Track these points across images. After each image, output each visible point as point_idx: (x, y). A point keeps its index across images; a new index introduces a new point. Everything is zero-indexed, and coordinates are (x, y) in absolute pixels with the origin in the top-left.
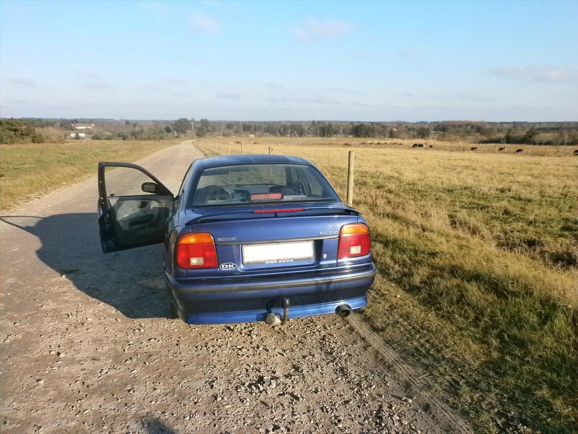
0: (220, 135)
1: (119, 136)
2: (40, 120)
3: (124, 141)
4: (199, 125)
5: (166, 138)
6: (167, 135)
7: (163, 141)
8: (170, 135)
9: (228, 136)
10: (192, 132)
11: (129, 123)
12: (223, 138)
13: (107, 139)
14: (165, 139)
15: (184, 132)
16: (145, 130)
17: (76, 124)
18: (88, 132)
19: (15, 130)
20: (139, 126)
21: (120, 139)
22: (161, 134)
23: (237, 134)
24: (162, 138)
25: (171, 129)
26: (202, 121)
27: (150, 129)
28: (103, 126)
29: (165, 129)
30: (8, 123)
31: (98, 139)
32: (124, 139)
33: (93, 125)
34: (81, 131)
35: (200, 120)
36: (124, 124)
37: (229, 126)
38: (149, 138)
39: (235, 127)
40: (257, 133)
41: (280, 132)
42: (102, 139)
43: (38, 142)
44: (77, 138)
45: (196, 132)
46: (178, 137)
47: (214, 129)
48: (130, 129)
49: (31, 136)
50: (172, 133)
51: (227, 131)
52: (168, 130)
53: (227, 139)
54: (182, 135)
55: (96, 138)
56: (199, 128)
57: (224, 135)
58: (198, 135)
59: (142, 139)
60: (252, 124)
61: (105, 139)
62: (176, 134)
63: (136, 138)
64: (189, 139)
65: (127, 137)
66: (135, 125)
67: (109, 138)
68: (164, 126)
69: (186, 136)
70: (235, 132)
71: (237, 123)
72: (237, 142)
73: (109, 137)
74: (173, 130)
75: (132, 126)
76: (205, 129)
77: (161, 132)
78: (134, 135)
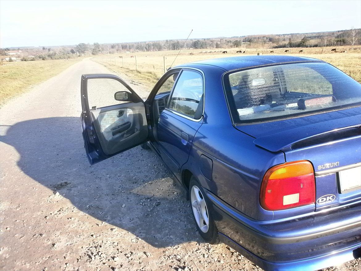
0: (107, 53)
1: (40, 58)
3: (43, 61)
4: (93, 47)
7: (71, 59)
8: (74, 55)
9: (112, 53)
10: (89, 52)
11: (45, 48)
12: (110, 54)
13: (32, 60)
15: (83, 52)
16: (57, 53)
17: (9, 51)
18: (18, 56)
20: (52, 50)
21: (41, 60)
22: (68, 55)
23: (118, 52)
24: (69, 57)
26: (95, 44)
27: (60, 52)
28: (28, 52)
29: (71, 51)
31: (25, 61)
32: (43, 59)
33: (20, 51)
34: (13, 56)
35: (93, 44)
36: (42, 49)
38: (60, 58)
39: (117, 47)
40: (131, 50)
41: (146, 49)
42: (28, 60)
44: (11, 60)
45: (91, 52)
46: (79, 56)
47: (103, 49)
48: (46, 52)
50: (75, 53)
51: (111, 50)
52: (73, 52)
53: (112, 55)
54: (83, 55)
56: (93, 49)
57: (110, 53)
58: (93, 54)
59: (56, 59)
60: (127, 44)
62: (78, 54)
63: (51, 58)
64: (87, 57)
65: (45, 58)
66: (49, 50)
68: (70, 49)
69: (85, 55)
70: (117, 50)
71: (118, 45)
72: (120, 57)
73: (33, 59)
74: (75, 51)
75: (47, 50)
76: (98, 49)
77: (68, 53)
78: (50, 56)
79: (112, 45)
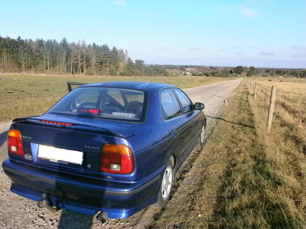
0: (261, 76)
1: (205, 74)
2: (171, 66)
4: (249, 70)
5: (229, 76)
6: (230, 75)
7: (227, 78)
8: (232, 75)
9: (265, 77)
10: (245, 73)
11: (213, 68)
12: (263, 77)
13: (199, 76)
14: (228, 77)
15: (240, 73)
16: (219, 72)
17: (187, 68)
18: (192, 72)
19: (157, 70)
20: (217, 70)
21: (205, 76)
22: (227, 74)
23: (271, 76)
24: (227, 76)
25: (233, 71)
26: (251, 67)
27: (221, 71)
28: (199, 69)
29: (229, 72)
30: (154, 67)
32: (207, 76)
33: (195, 69)
34: (188, 71)
35: (250, 67)
36: (210, 68)
37: (268, 71)
38: (220, 76)
39: (271, 71)
40: (285, 75)
41: (301, 75)
42: (196, 76)
43: (166, 76)
44: (185, 74)
46: (236, 76)
47: (257, 72)
48: (212, 71)
49: (164, 73)
50: (233, 74)
51: (265, 74)
52: (231, 72)
53: (264, 78)
54: (239, 75)
55: (194, 75)
56: (249, 72)
57: (263, 76)
58: (247, 75)
59: (216, 76)
60: (282, 70)
61: (198, 76)
62: (235, 74)
63: (213, 75)
64: (242, 77)
65: (209, 75)
66: (215, 69)
67: (200, 75)
68: (230, 70)
69: (240, 76)
70: (271, 74)
71: (273, 69)
74: (233, 72)
75: (213, 69)
76: (252, 72)
77: (227, 73)
78: (213, 74)
79: (268, 69)
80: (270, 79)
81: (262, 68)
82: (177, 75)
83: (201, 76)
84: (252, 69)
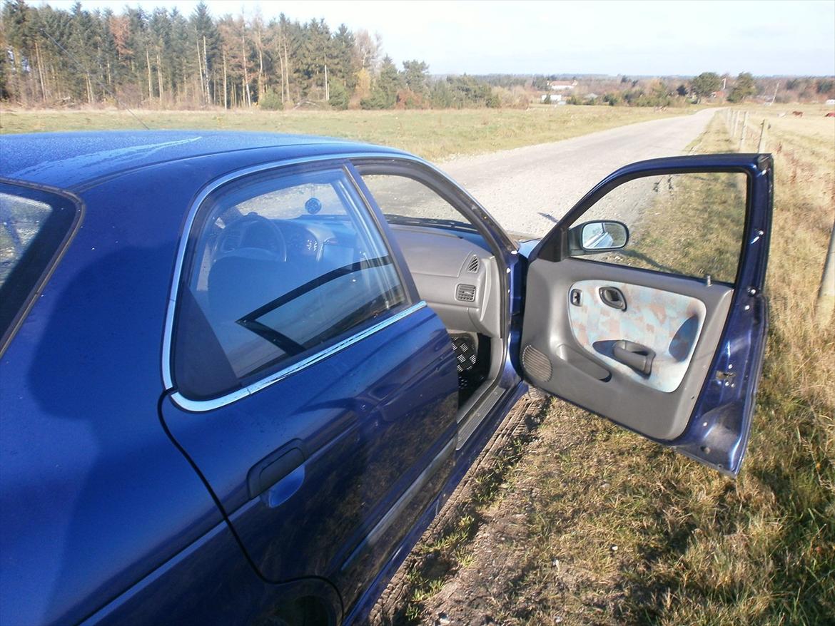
0: (770, 101)
1: (606, 99)
2: (508, 77)
3: (611, 107)
4: (735, 84)
5: (676, 103)
6: (678, 100)
7: (670, 109)
8: (683, 99)
9: (784, 102)
10: (722, 95)
11: (628, 79)
12: (776, 104)
13: (588, 104)
14: (673, 106)
15: (707, 94)
16: (647, 91)
17: (554, 82)
18: (567, 94)
19: (467, 90)
20: (640, 85)
21: (605, 105)
22: (669, 97)
23: (803, 99)
24: (669, 104)
25: (688, 89)
26: (741, 76)
27: (653, 90)
28: (589, 85)
29: (677, 90)
30: (459, 80)
31: (575, 103)
32: (612, 104)
33: (576, 83)
34: (557, 92)
35: (738, 75)
36: (619, 81)
37: (791, 85)
38: (649, 104)
39: (802, 87)
42: (580, 104)
43: (493, 107)
44: (548, 101)
45: (728, 95)
46: (695, 103)
47: (761, 90)
48: (626, 89)
49: (486, 97)
50: (687, 96)
51: (784, 94)
52: (682, 91)
53: (780, 107)
54: (704, 100)
55: (573, 102)
56: (735, 89)
57: (778, 100)
58: (730, 100)
59: (638, 105)
61: (584, 104)
62: (694, 97)
63: (629, 102)
64: (715, 106)
65: (616, 101)
66: (634, 84)
67: (590, 103)
68: (677, 85)
69: (709, 101)
70: (801, 95)
71: (807, 80)
72: (797, 113)
73: (591, 101)
74: (689, 91)
75: (630, 85)
76: (745, 90)
77: (670, 95)
78: (628, 98)
79: (792, 80)
80: (798, 110)
81: (774, 76)
82: (525, 104)
83: (593, 104)
84: (745, 80)
